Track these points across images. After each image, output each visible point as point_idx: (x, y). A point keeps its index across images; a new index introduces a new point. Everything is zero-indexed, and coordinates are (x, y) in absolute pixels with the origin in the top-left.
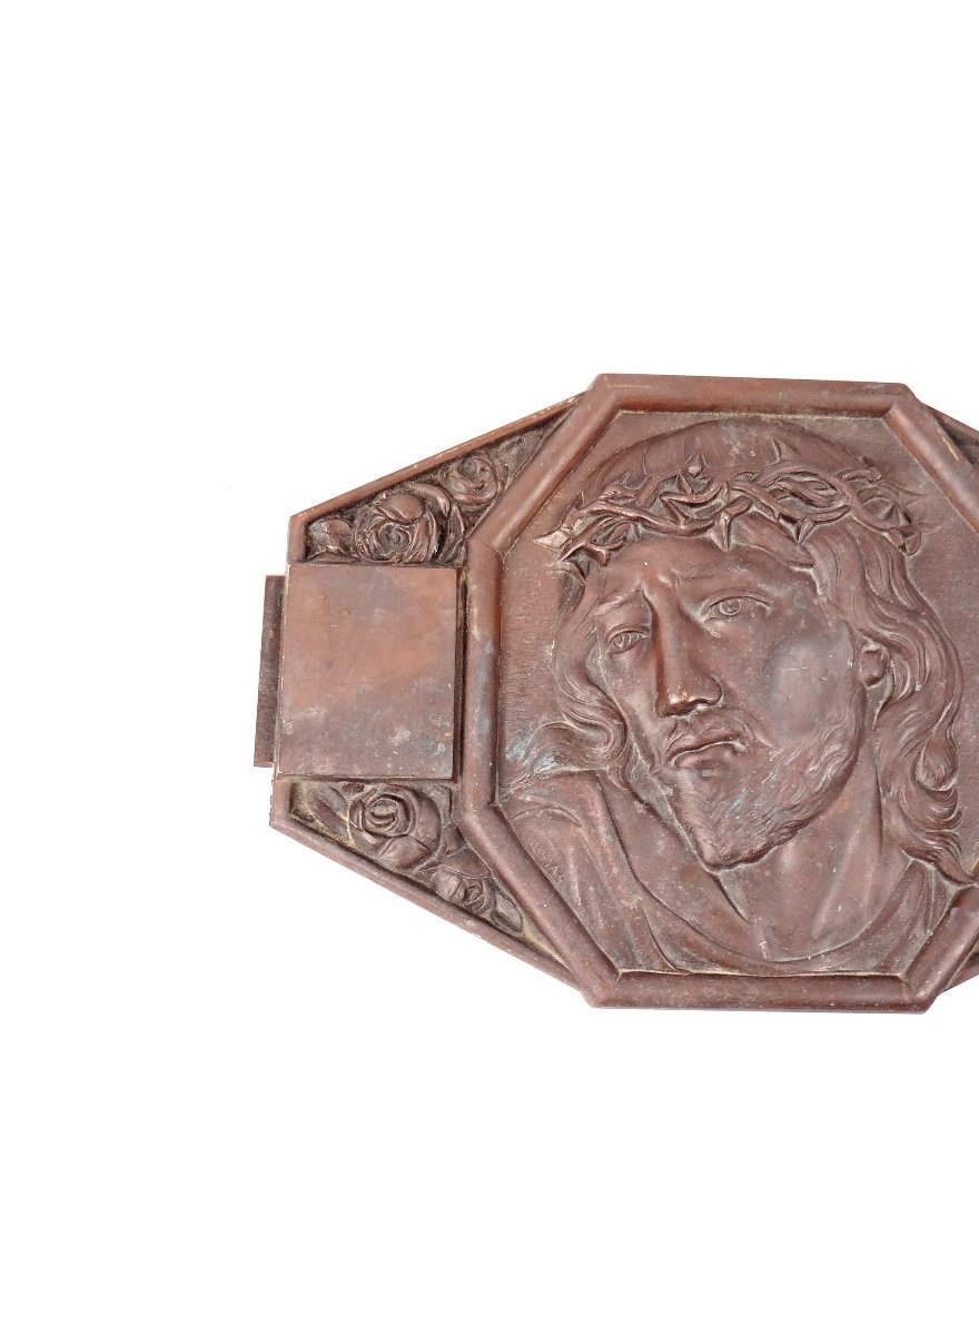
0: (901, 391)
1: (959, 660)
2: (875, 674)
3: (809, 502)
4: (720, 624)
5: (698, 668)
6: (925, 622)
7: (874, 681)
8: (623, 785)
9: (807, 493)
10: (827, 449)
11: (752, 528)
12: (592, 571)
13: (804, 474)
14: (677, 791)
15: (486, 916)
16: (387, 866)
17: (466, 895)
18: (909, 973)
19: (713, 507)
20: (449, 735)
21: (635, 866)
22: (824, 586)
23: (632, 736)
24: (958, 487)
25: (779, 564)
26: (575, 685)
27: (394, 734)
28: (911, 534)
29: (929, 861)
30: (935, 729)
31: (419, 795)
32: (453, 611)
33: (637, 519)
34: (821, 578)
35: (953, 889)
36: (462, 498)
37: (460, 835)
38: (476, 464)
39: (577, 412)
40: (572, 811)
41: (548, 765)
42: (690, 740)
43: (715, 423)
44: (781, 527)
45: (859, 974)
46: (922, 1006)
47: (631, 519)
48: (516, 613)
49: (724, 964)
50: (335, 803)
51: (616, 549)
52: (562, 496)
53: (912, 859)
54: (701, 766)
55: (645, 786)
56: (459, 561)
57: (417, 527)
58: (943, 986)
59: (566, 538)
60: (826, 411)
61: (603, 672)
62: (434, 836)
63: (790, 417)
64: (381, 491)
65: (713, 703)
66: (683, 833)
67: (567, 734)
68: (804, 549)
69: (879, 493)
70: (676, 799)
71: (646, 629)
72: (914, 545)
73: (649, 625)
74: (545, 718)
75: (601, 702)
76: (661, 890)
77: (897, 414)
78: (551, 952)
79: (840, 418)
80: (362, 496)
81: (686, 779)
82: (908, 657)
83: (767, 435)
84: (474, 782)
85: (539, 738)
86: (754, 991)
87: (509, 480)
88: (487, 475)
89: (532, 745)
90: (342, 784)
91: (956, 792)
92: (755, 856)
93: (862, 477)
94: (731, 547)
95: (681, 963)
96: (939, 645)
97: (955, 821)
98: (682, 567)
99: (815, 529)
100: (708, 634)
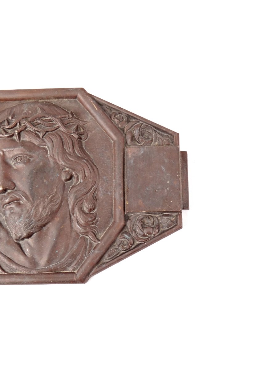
0: (82, 89)
1: (98, 172)
2: (68, 178)
4: (17, 165)
5: (8, 178)
6: (85, 161)
7: (68, 180)
9: (45, 123)
10: (56, 109)
11: (26, 134)
13: (45, 117)
18: (78, 272)
22: (50, 151)
24: (98, 118)
25: (35, 145)
28: (83, 134)
29: (87, 235)
30: (89, 194)
34: (49, 149)
35: (94, 244)
42: (7, 201)
44: (36, 134)
45: (63, 272)
53: (81, 235)
54: (10, 209)
60: (59, 98)
63: (48, 100)
65: (12, 189)
66: (9, 230)
68: (43, 140)
69: (71, 122)
72: (85, 137)
77: (79, 96)
79: (64, 100)
81: (8, 213)
82: (79, 172)
83: (37, 106)
91: (96, 213)
92: (29, 236)
93: (66, 117)
94: (20, 141)
95: (7, 270)
96: (90, 168)
97: (95, 223)
98: (5, 148)
99: (47, 134)
100: (13, 168)
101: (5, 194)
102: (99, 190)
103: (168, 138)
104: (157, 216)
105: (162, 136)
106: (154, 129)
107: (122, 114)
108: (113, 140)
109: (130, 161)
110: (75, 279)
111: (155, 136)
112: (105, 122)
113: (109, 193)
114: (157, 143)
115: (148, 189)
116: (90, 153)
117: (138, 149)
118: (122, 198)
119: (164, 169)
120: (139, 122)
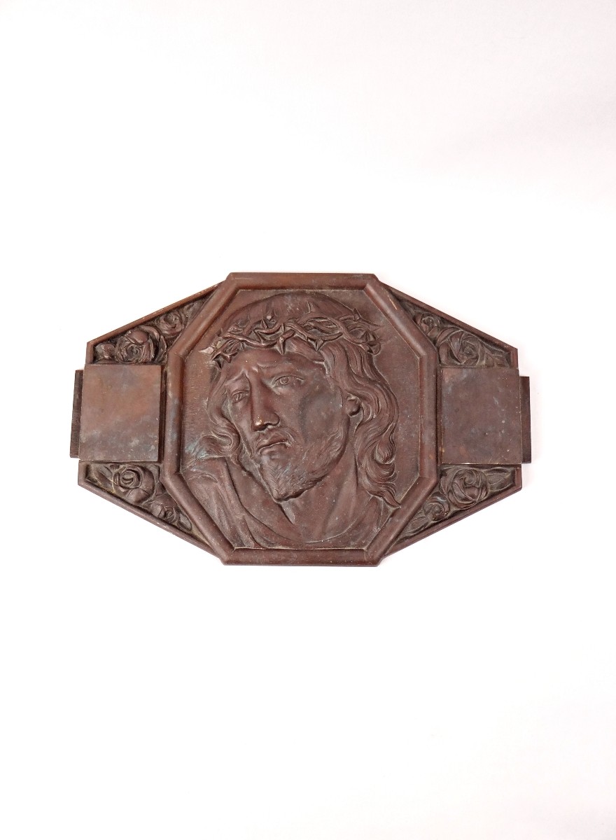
0: (373, 277)
1: (397, 403)
2: (354, 410)
3: (322, 331)
4: (280, 388)
5: (269, 409)
6: (378, 385)
7: (353, 413)
8: (237, 463)
9: (322, 328)
10: (335, 306)
11: (294, 343)
12: (225, 365)
13: (320, 318)
14: (261, 465)
15: (175, 524)
16: (129, 501)
17: (166, 515)
18: (368, 549)
19: (278, 335)
20: (157, 441)
21: (242, 500)
22: (329, 370)
23: (242, 441)
24: (397, 322)
25: (307, 360)
26: (216, 418)
27: (131, 441)
28: (374, 345)
29: (380, 496)
30: (384, 435)
31: (144, 469)
32: (159, 385)
33: (243, 341)
34: (328, 366)
35: (392, 509)
36: (166, 332)
37: (163, 487)
38: (173, 317)
39: (218, 292)
40: (213, 475)
41: (204, 455)
42: (266, 442)
43: (283, 295)
44: (309, 343)
45: (346, 548)
46: (374, 563)
47: (240, 341)
48: (191, 385)
49: (283, 545)
50: (107, 473)
51: (234, 355)
52: (213, 330)
53: (372, 496)
54: (271, 454)
55: (248, 464)
56: (165, 362)
57: (144, 346)
58: (384, 554)
59: (213, 350)
60: (335, 287)
61: (230, 412)
62: (152, 488)
63: (320, 291)
64: (128, 330)
65: (275, 425)
66: (265, 484)
67: (212, 440)
68: (320, 353)
69: (358, 326)
70: (261, 469)
71: (247, 391)
72: (377, 349)
73: (249, 389)
74: (203, 434)
75: (227, 425)
76: (253, 511)
77: (369, 287)
78: (204, 540)
79: (343, 291)
80: (119, 332)
81: (265, 459)
82: (370, 402)
83: (306, 300)
84: (169, 463)
85: (200, 443)
86: (295, 555)
87: (188, 323)
88: (178, 321)
89: (197, 445)
90: (110, 465)
91: (394, 464)
92: (297, 495)
93: (350, 319)
94: (285, 353)
95: (263, 544)
96: (386, 397)
97: (393, 478)
98: (262, 363)
99: (325, 343)
100: (275, 393)
101: (264, 432)
102: (398, 430)
103: (501, 356)
104: (483, 471)
105: (493, 352)
106: (481, 340)
107: (432, 316)
108: (419, 355)
109: (448, 390)
110: (365, 559)
111: (481, 351)
112: (408, 328)
113: (414, 435)
114: (484, 362)
115: (473, 431)
116: (383, 374)
117: (459, 371)
118: (434, 443)
119: (497, 402)
120: (458, 329)
